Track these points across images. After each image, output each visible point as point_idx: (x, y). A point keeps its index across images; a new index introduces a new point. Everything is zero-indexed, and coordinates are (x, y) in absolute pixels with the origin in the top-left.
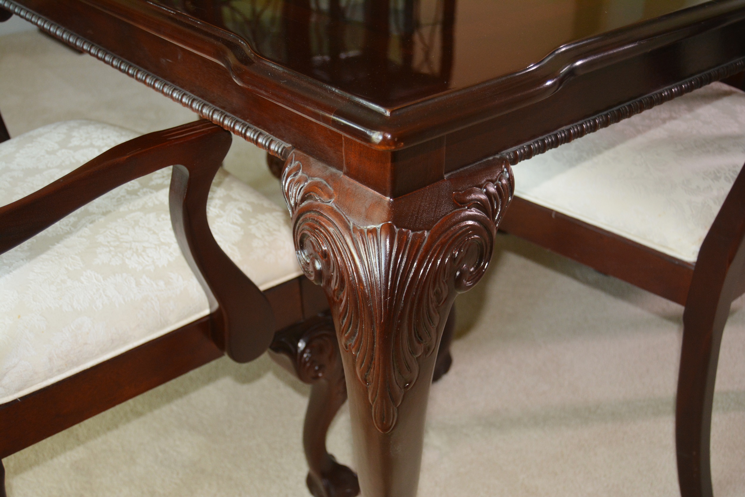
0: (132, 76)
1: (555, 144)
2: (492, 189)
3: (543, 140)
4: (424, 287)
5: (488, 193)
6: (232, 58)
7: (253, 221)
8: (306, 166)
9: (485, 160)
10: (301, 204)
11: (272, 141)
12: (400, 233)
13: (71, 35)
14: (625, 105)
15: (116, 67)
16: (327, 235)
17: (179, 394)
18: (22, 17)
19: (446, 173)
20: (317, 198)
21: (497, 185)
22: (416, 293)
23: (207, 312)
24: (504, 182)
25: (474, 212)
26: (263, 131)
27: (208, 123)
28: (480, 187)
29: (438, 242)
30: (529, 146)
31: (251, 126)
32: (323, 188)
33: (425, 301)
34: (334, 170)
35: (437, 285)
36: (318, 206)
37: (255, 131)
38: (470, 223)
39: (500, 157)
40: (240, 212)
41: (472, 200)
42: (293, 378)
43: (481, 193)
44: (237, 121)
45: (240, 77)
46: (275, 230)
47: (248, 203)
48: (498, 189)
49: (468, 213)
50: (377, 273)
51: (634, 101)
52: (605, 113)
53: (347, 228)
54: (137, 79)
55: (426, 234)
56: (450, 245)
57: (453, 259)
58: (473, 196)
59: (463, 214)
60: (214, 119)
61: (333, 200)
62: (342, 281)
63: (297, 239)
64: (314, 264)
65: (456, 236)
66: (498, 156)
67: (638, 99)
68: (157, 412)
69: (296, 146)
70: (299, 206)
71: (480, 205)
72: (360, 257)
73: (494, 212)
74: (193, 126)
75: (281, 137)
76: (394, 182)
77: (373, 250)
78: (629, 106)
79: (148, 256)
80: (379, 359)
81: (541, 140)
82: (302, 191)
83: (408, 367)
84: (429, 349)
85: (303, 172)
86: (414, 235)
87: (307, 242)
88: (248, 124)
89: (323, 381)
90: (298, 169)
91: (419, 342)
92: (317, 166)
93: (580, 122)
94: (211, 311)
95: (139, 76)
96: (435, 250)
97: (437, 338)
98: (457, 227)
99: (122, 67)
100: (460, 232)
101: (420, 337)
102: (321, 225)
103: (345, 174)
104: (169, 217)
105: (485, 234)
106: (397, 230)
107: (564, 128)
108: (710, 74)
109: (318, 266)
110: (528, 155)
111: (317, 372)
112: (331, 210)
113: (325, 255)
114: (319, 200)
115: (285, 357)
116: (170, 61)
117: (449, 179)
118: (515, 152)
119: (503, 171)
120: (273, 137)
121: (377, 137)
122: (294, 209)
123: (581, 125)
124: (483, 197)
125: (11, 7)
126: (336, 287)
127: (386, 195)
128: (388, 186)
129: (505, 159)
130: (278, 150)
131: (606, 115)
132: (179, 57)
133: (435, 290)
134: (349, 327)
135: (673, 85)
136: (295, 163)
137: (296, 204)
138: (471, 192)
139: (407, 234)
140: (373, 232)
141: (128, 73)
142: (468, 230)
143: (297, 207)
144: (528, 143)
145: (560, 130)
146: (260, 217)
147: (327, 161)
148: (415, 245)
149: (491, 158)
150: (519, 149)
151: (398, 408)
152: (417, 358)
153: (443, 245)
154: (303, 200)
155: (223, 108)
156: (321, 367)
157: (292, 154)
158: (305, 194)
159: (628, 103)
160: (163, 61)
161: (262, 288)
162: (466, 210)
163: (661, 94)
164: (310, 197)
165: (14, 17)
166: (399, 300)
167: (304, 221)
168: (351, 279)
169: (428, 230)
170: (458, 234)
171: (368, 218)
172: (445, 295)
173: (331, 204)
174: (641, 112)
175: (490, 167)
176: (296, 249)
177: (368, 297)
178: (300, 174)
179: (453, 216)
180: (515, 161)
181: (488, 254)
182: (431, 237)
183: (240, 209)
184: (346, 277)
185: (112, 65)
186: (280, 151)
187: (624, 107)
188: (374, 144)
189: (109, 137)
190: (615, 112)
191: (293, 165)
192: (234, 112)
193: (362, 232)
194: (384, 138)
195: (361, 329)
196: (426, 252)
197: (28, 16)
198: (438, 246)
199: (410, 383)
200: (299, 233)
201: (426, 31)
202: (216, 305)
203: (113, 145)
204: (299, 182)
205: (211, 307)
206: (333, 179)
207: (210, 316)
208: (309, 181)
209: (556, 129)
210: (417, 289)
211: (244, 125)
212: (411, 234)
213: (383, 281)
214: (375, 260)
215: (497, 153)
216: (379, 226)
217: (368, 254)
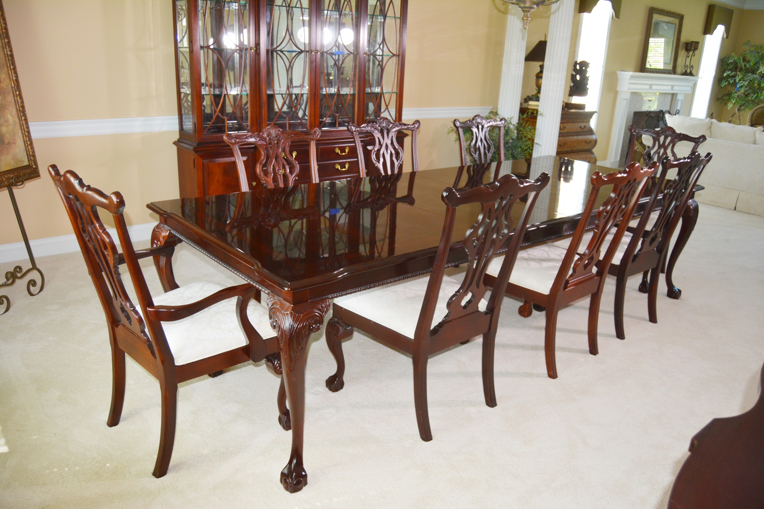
0: (228, 269)
1: (346, 294)
2: (323, 305)
4: (299, 331)
5: (321, 306)
6: (256, 267)
9: (322, 297)
12: (294, 314)
13: (209, 254)
15: (223, 266)
16: (276, 315)
18: (191, 246)
19: (309, 300)
21: (325, 304)
24: (327, 304)
25: (317, 311)
28: (319, 304)
29: (305, 318)
32: (277, 303)
33: (301, 334)
34: (280, 298)
35: (305, 330)
36: (275, 308)
37: (262, 287)
41: (316, 308)
42: (274, 372)
45: (257, 273)
53: (281, 313)
54: (229, 270)
55: (302, 315)
56: (308, 319)
57: (309, 323)
61: (279, 306)
62: (280, 328)
66: (326, 297)
69: (272, 292)
71: (319, 309)
72: (284, 321)
73: (323, 312)
74: (245, 285)
75: (268, 289)
76: (293, 301)
82: (272, 303)
87: (272, 318)
90: (271, 297)
91: (300, 345)
92: (276, 297)
95: (230, 269)
99: (225, 266)
100: (312, 316)
102: (275, 313)
103: (283, 299)
104: (235, 314)
107: (350, 290)
109: (274, 324)
110: (337, 297)
112: (278, 308)
113: (276, 321)
114: (275, 306)
115: (270, 364)
117: (310, 302)
119: (327, 301)
120: (266, 289)
121: (286, 289)
122: (269, 309)
123: (356, 289)
127: (292, 305)
129: (332, 297)
131: (365, 287)
132: (242, 265)
134: (281, 341)
137: (270, 307)
138: (316, 306)
140: (287, 314)
141: (226, 268)
142: (314, 316)
144: (337, 294)
147: (279, 296)
148: (298, 317)
149: (324, 297)
151: (294, 364)
153: (306, 318)
154: (272, 306)
155: (254, 280)
157: (270, 294)
160: (237, 265)
161: (264, 339)
162: (314, 310)
165: (183, 242)
166: (293, 332)
167: (272, 312)
168: (282, 327)
171: (287, 310)
176: (269, 320)
177: (285, 331)
181: (321, 323)
185: (222, 265)
186: (267, 293)
188: (286, 291)
189: (218, 288)
192: (257, 282)
193: (285, 314)
194: (288, 289)
195: (284, 340)
196: (301, 320)
197: (194, 246)
199: (297, 357)
200: (270, 315)
202: (248, 343)
203: (218, 291)
204: (271, 301)
205: (246, 343)
206: (280, 300)
207: (246, 346)
208: (274, 301)
211: (259, 285)
212: (297, 315)
215: (328, 295)
216: (289, 312)
217: (286, 320)
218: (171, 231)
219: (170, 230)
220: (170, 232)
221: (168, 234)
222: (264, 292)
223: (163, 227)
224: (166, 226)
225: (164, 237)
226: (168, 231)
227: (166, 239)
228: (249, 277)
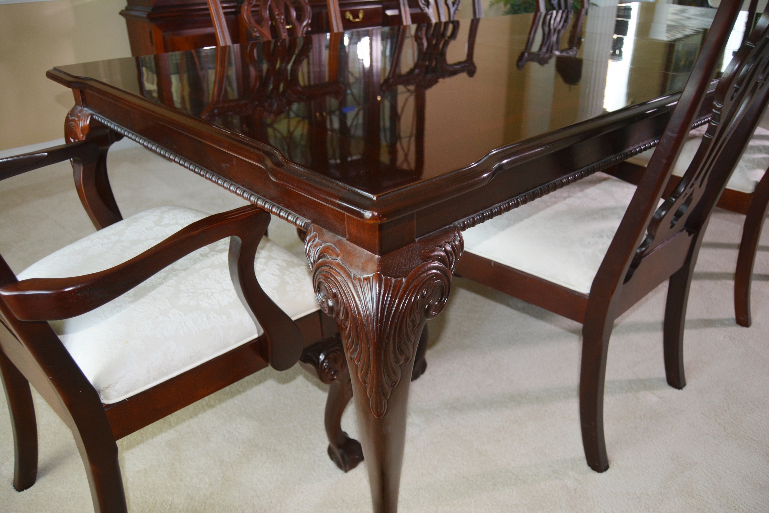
0: (203, 176)
1: (491, 216)
2: (449, 248)
3: (483, 214)
4: (403, 316)
5: (446, 251)
6: (269, 163)
7: (287, 273)
8: (321, 235)
9: (443, 228)
10: (318, 261)
11: (297, 218)
12: (386, 279)
13: (162, 149)
14: (538, 188)
15: (192, 170)
16: (336, 282)
17: (239, 392)
18: (129, 138)
19: (417, 238)
20: (329, 257)
21: (452, 245)
22: (398, 320)
23: (256, 336)
24: (457, 243)
25: (436, 264)
26: (291, 212)
27: (254, 207)
28: (440, 246)
29: (412, 285)
30: (473, 218)
31: (283, 208)
32: (333, 250)
33: (404, 326)
34: (340, 237)
35: (412, 315)
36: (329, 262)
37: (286, 212)
38: (434, 271)
39: (454, 226)
40: (278, 267)
41: (435, 256)
43: (441, 251)
44: (274, 205)
45: (275, 175)
46: (301, 279)
47: (283, 260)
48: (452, 248)
49: (432, 265)
50: (370, 307)
51: (543, 186)
52: (524, 194)
53: (349, 277)
54: (206, 178)
55: (404, 280)
56: (421, 287)
57: (423, 297)
58: (436, 253)
59: (429, 266)
60: (258, 204)
61: (339, 258)
62: (347, 314)
63: (315, 285)
64: (327, 302)
65: (424, 280)
66: (452, 226)
67: (546, 184)
68: (224, 405)
69: (314, 221)
70: (316, 263)
71: (441, 259)
72: (359, 297)
73: (451, 264)
74: (244, 209)
75: (304, 216)
76: (381, 245)
77: (367, 292)
78: (540, 189)
79: (215, 299)
80: (374, 367)
81: (481, 214)
82: (318, 252)
83: (394, 372)
84: (408, 359)
85: (319, 239)
86: (395, 281)
87: (322, 287)
88: (281, 207)
89: (337, 382)
90: (315, 237)
91: (401, 355)
92: (328, 235)
93: (508, 201)
94: (258, 335)
95: (207, 176)
96: (410, 291)
97: (413, 352)
98: (425, 275)
99: (196, 170)
100: (427, 278)
101: (402, 351)
102: (332, 275)
103: (347, 240)
104: (228, 271)
105: (445, 278)
106: (384, 278)
107: (497, 205)
108: (593, 167)
109: (330, 303)
110: (473, 224)
111: (333, 375)
112: (338, 264)
113: (335, 296)
114: (329, 258)
115: (311, 366)
116: (228, 165)
117: (419, 241)
118: (463, 223)
119: (456, 236)
120: (298, 216)
121: (368, 214)
122: (313, 265)
123: (508, 203)
124: (443, 253)
125: (122, 132)
126: (343, 318)
127: (376, 254)
128: (377, 247)
129: (457, 227)
130: (302, 224)
131: (525, 196)
132: (234, 163)
133: (411, 318)
134: (352, 345)
135: (570, 174)
136: (313, 233)
137: (314, 261)
138: (434, 251)
139: (391, 280)
140: (367, 279)
141: (200, 174)
142: (433, 277)
143: (315, 263)
144: (473, 216)
145: (494, 206)
146: (292, 270)
147: (335, 231)
148: (397, 287)
149: (447, 227)
150: (466, 220)
151: (388, 401)
152: (400, 366)
153: (415, 287)
154: (319, 258)
155: (264, 196)
156: (336, 372)
157: (311, 227)
158: (320, 254)
159: (539, 187)
160: (223, 165)
161: (293, 319)
162: (431, 263)
163: (561, 181)
164: (324, 256)
166: (386, 326)
167: (320, 272)
168: (353, 312)
169: (405, 277)
170: (426, 279)
171: (364, 270)
172: (418, 322)
173: (339, 260)
174: (548, 193)
175: (447, 233)
176: (315, 293)
177: (365, 325)
178: (317, 240)
179: (422, 266)
180: (464, 229)
181: (447, 292)
182: (407, 282)
183: (277, 265)
184: (349, 311)
185: (189, 169)
186: (303, 225)
187: (537, 190)
188: (366, 219)
189: (188, 217)
190: (531, 193)
191: (312, 234)
192: (272, 199)
193: (359, 280)
194: (373, 215)
195: (361, 346)
196: (404, 292)
197: (133, 137)
198: (412, 288)
199: (395, 383)
200: (317, 281)
201: (405, 141)
202: (262, 331)
203: (191, 222)
204: (316, 246)
205: (258, 333)
206: (339, 243)
207: (258, 338)
208: (323, 245)
209: (491, 206)
210: (398, 318)
211: (278, 208)
212: (393, 280)
213: (375, 313)
214: (369, 299)
215: (451, 223)
216: (371, 275)
217: (364, 295)
218: (94, 117)
219: (92, 115)
220: (92, 119)
221: (88, 122)
222: (279, 215)
223: (81, 111)
224: (86, 109)
225: (83, 129)
226: (88, 117)
227: (86, 132)
228: (251, 188)
